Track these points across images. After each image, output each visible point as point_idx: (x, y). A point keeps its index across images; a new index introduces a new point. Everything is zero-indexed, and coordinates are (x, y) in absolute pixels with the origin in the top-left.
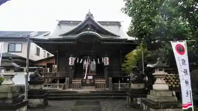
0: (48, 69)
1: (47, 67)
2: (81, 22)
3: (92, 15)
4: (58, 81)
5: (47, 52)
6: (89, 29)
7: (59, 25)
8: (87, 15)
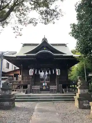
0: (15, 78)
1: (14, 77)
2: (38, 44)
3: (46, 39)
4: (22, 87)
5: (14, 66)
6: (45, 49)
7: (23, 46)
8: (43, 39)
